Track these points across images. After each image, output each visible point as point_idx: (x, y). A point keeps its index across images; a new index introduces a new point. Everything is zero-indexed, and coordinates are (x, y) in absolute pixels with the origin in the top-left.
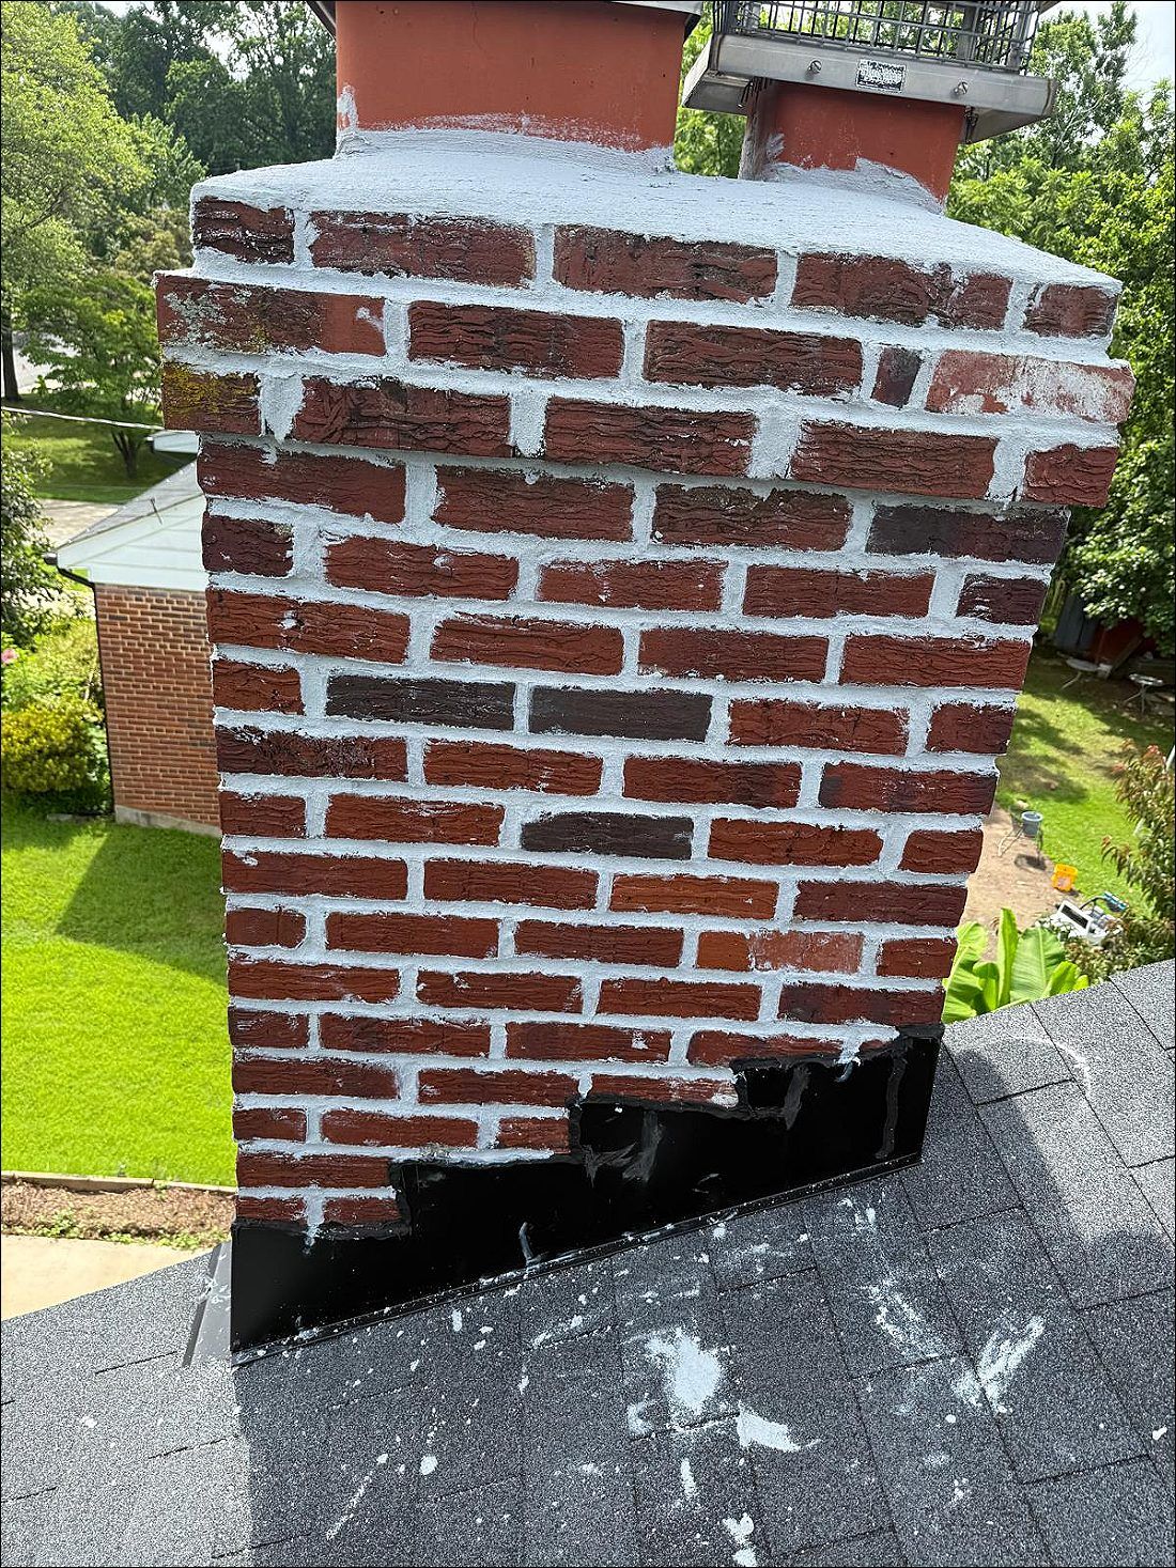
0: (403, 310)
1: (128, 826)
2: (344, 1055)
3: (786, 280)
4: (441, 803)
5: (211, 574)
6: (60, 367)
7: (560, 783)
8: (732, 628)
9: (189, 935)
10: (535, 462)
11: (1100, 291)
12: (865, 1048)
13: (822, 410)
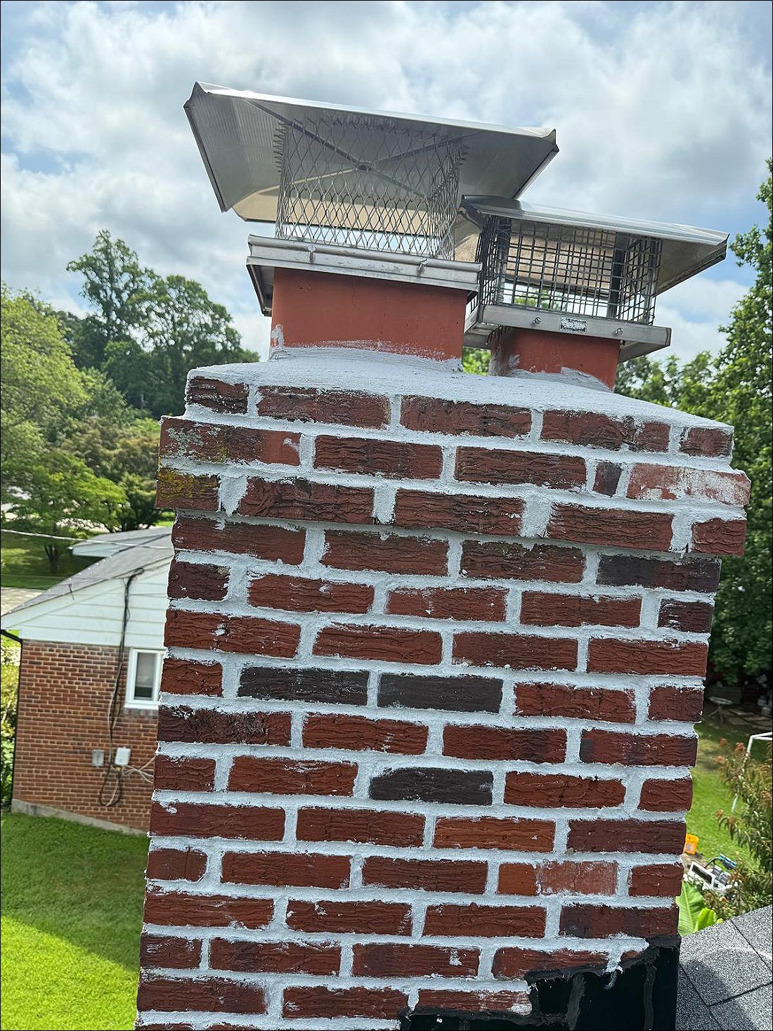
0: (312, 440)
1: (20, 815)
2: (226, 975)
3: (537, 425)
4: (313, 761)
5: (171, 600)
6: (17, 505)
7: (397, 745)
8: (514, 632)
9: (54, 903)
10: (388, 527)
11: (722, 432)
12: (626, 957)
13: (564, 498)
